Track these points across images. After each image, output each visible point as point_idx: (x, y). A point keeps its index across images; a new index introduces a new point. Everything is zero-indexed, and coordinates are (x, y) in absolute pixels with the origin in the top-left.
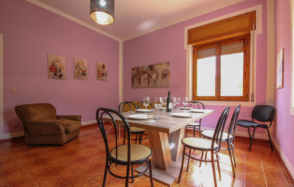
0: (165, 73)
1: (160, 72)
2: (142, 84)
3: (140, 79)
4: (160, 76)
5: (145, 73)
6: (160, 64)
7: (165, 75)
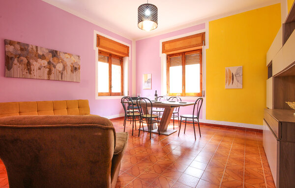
0: (75, 66)
1: (69, 64)
2: (36, 73)
3: (29, 64)
4: (69, 69)
5: (43, 57)
6: (69, 54)
7: (75, 69)
